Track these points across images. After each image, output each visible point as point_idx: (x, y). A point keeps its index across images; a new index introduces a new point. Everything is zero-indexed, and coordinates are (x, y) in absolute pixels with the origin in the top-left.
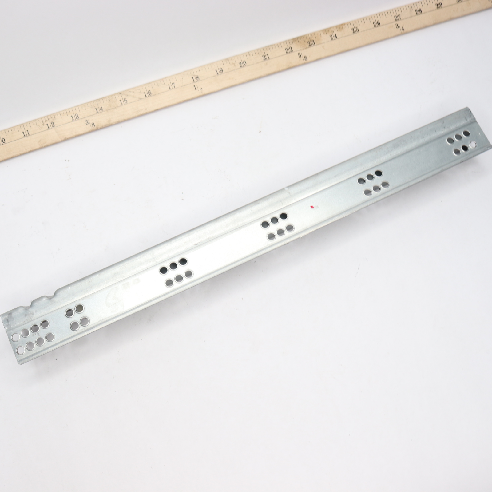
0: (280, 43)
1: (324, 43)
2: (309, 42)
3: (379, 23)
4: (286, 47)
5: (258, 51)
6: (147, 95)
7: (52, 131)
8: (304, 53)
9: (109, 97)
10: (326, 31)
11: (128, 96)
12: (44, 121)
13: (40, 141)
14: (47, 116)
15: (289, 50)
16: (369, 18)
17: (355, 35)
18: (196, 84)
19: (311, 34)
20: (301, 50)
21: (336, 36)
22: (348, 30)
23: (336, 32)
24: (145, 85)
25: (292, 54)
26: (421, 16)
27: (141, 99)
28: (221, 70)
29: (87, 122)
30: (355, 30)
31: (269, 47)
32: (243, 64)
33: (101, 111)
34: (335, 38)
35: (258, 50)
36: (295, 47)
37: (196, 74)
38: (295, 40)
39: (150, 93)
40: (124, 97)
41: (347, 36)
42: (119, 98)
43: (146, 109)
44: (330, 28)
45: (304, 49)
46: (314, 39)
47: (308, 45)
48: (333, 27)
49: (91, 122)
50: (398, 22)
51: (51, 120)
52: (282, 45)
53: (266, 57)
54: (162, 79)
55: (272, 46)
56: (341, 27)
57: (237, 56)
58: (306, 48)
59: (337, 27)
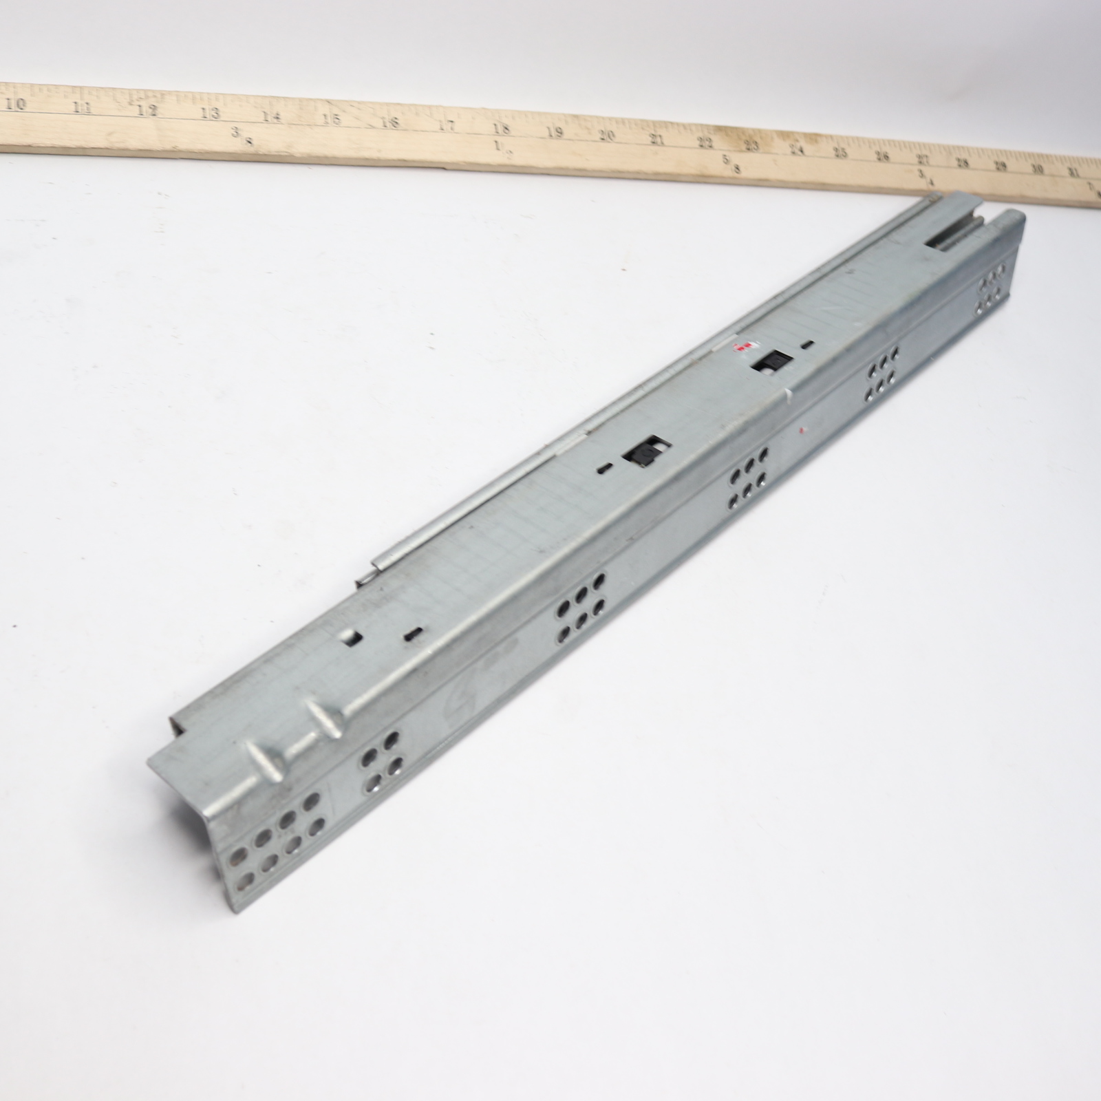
0: (690, 125)
1: (777, 154)
2: (747, 143)
3: (887, 157)
4: (701, 135)
5: (643, 124)
6: (388, 125)
7: (148, 123)
8: (736, 158)
9: (301, 100)
10: (784, 135)
11: (344, 111)
12: (135, 97)
13: (110, 134)
14: (145, 91)
15: (705, 143)
16: (871, 142)
17: (839, 161)
18: (499, 139)
19: (754, 130)
20: (729, 151)
21: (802, 151)
22: (827, 148)
23: (802, 143)
24: (388, 104)
25: (710, 152)
26: (964, 172)
27: (373, 127)
28: (560, 132)
29: (237, 133)
30: (840, 154)
31: (666, 125)
32: (607, 136)
33: (275, 121)
34: (800, 153)
35: (642, 121)
36: (717, 141)
37: (506, 121)
38: (719, 129)
39: (395, 123)
40: (336, 111)
41: (824, 157)
42: (324, 109)
43: (379, 151)
44: (793, 133)
45: (735, 151)
46: (758, 140)
47: (744, 147)
48: (798, 133)
49: (245, 135)
50: (922, 168)
51: (153, 101)
52: (693, 128)
53: (655, 140)
54: (430, 107)
55: (672, 123)
56: (814, 138)
57: (597, 117)
58: (741, 151)
59: (806, 135)
